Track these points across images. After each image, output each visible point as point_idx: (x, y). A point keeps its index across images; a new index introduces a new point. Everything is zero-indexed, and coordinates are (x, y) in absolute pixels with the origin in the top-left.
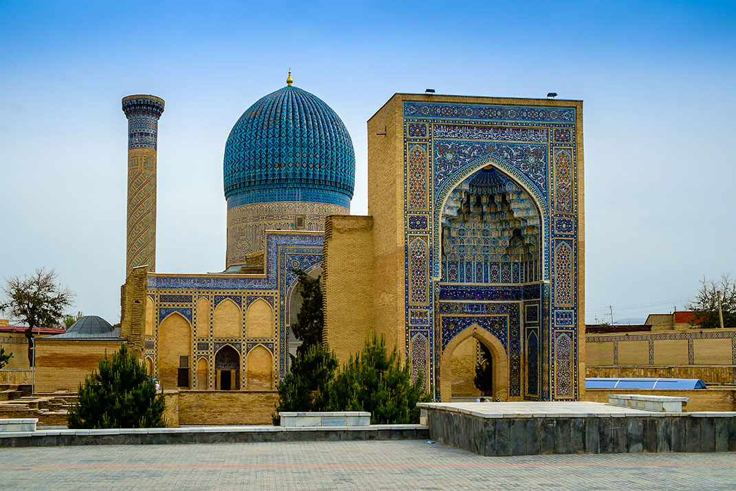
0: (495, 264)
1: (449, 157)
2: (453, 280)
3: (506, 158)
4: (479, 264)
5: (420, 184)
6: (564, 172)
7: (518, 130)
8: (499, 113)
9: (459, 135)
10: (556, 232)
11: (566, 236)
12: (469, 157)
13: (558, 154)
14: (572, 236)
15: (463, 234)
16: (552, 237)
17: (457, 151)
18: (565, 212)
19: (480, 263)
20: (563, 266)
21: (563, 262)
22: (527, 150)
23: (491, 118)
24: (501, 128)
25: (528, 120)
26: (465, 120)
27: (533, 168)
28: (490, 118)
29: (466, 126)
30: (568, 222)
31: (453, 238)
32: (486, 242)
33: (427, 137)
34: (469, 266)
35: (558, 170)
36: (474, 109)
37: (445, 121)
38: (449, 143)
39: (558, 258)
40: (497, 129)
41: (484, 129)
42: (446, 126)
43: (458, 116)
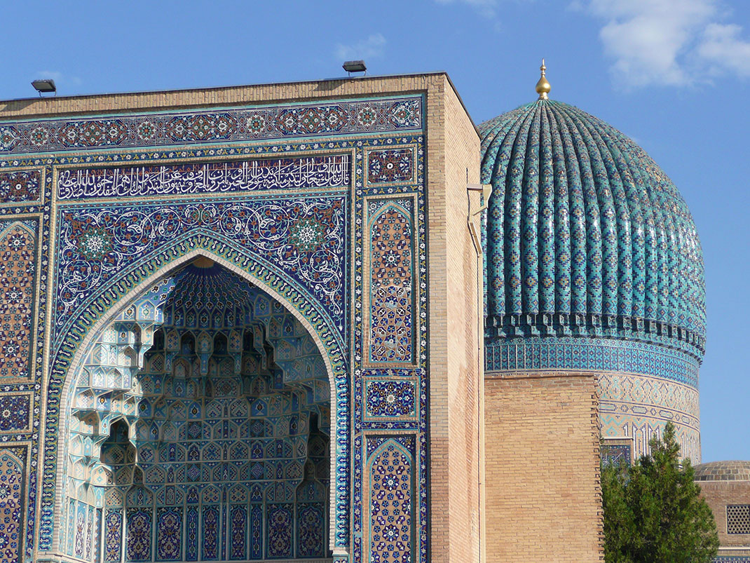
0: (282, 507)
1: (95, 244)
2: (169, 556)
3: (240, 236)
4: (238, 510)
5: (17, 318)
6: (392, 259)
7: (272, 162)
8: (223, 127)
9: (121, 190)
10: (368, 416)
11: (397, 426)
12: (145, 239)
13: (377, 214)
14: (413, 425)
15: (199, 436)
16: (358, 431)
17: (116, 227)
18: (394, 363)
19: (242, 507)
20: (391, 508)
21: (390, 496)
22: (297, 210)
23: (203, 140)
24: (229, 162)
25: (299, 134)
26: (136, 150)
27: (309, 255)
28: (199, 140)
29: (140, 166)
30: (402, 390)
31: (173, 445)
32: (257, 451)
33: (41, 201)
34: (211, 518)
35: (377, 255)
36: (160, 124)
37: (84, 159)
38: (96, 210)
39: (376, 487)
40: (220, 164)
41: (185, 167)
42: (90, 169)
43: (118, 143)
